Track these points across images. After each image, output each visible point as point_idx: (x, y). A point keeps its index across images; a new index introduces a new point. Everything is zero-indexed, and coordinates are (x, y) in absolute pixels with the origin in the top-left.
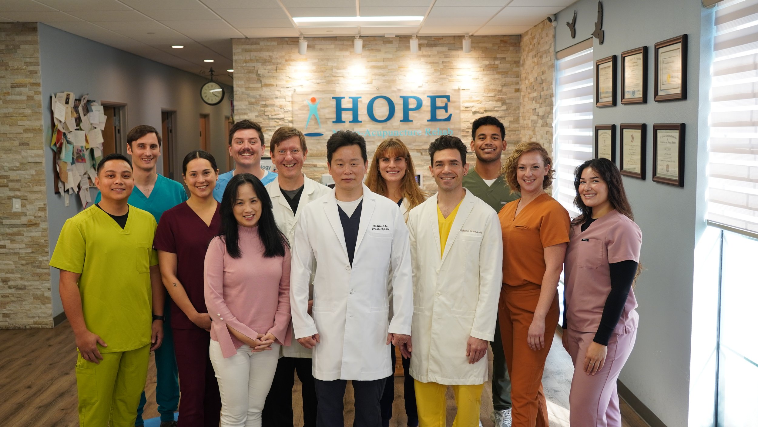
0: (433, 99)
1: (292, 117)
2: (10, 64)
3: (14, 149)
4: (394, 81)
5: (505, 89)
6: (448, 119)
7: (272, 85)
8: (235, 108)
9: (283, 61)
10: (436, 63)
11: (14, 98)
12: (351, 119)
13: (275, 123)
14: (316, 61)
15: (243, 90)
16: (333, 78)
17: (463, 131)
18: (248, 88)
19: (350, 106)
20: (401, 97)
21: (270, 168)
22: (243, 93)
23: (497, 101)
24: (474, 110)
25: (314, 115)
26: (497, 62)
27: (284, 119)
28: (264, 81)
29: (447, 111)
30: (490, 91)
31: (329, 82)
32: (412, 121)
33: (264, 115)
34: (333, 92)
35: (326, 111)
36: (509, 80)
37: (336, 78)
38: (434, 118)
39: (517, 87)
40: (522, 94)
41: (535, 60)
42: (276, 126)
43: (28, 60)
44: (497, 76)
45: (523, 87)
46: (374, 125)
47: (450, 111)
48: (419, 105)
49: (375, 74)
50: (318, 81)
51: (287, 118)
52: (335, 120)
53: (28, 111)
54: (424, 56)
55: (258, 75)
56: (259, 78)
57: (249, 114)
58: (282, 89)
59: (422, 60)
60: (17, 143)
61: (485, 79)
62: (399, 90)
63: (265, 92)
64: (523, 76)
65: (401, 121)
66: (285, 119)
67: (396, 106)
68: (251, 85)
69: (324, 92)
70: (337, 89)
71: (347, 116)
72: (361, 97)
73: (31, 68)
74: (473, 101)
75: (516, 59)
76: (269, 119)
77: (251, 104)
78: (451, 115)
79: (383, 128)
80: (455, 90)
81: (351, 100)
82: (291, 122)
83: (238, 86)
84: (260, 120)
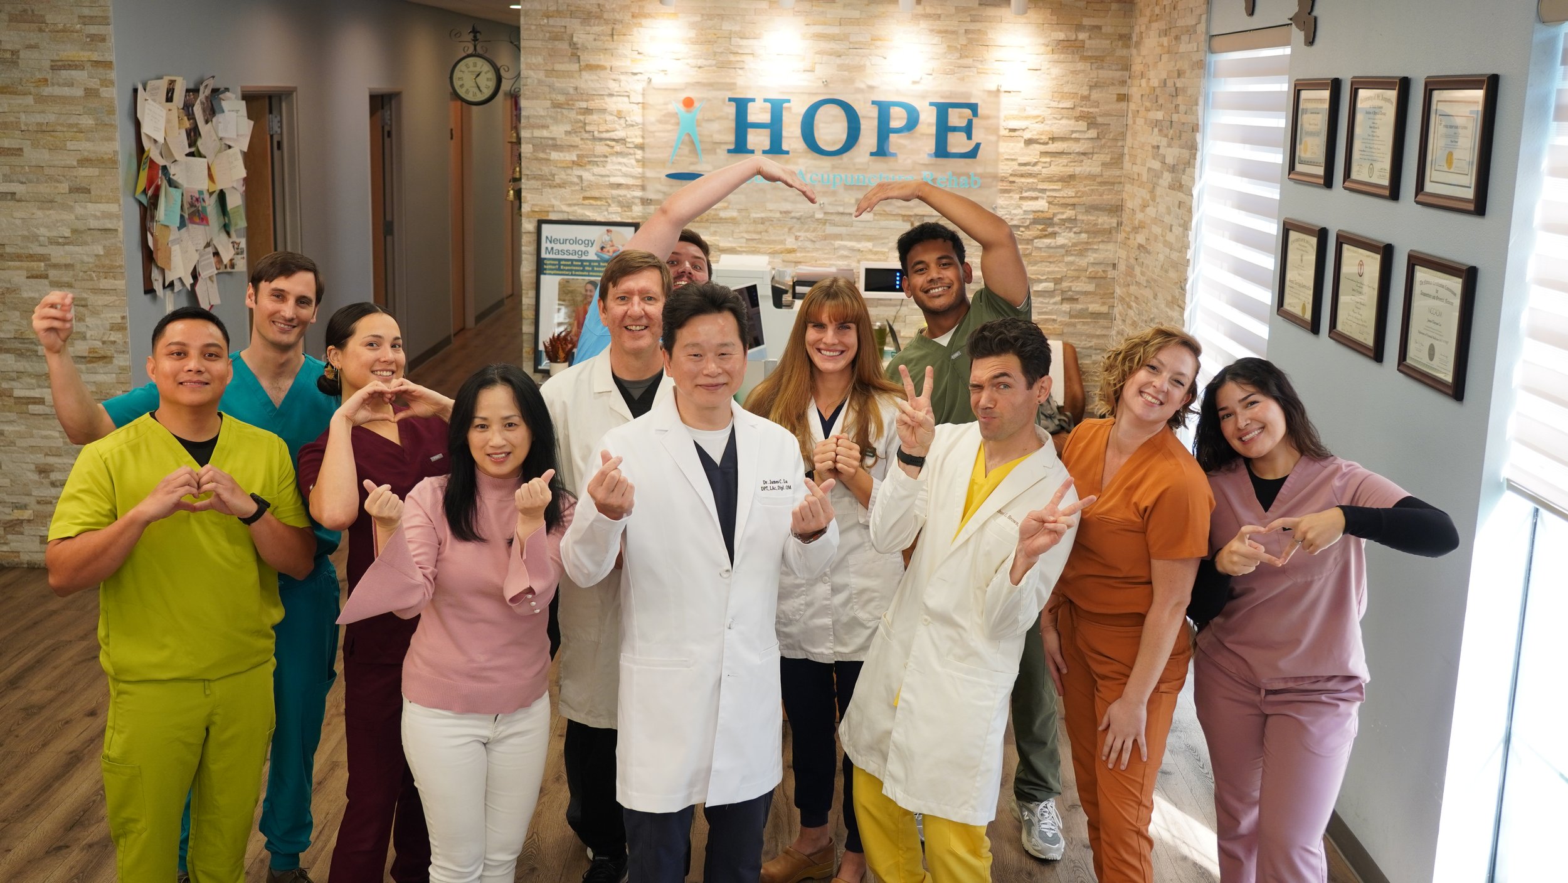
0: (942, 110)
1: (643, 137)
2: (49, 18)
3: (58, 199)
4: (860, 68)
5: (1095, 95)
6: (973, 154)
7: (603, 68)
8: (523, 113)
9: (627, 17)
10: (953, 32)
11: (57, 91)
12: (767, 146)
13: (607, 148)
14: (698, 18)
15: (541, 75)
16: (732, 58)
17: (1003, 180)
18: (551, 72)
19: (766, 118)
20: (874, 103)
21: (592, 244)
22: (540, 82)
23: (1077, 119)
24: (1027, 135)
25: (689, 135)
26: (1082, 36)
27: (624, 140)
28: (586, 58)
29: (969, 137)
30: (1063, 96)
31: (724, 66)
32: (894, 155)
33: (583, 130)
34: (732, 86)
35: (715, 126)
36: (1106, 74)
37: (738, 58)
38: (941, 151)
39: (1123, 91)
40: (1132, 106)
41: (1165, 41)
42: (607, 154)
43: (86, 12)
44: (1080, 66)
45: (1135, 91)
46: (815, 159)
47: (978, 135)
48: (913, 121)
49: (821, 53)
50: (700, 62)
51: (631, 138)
52: (732, 147)
53: (87, 121)
54: (927, 16)
55: (573, 45)
56: (575, 51)
57: (551, 128)
58: (622, 77)
59: (924, 24)
60: (64, 187)
61: (1056, 71)
62: (871, 88)
63: (587, 81)
64: (1137, 68)
65: (872, 154)
66: (628, 140)
67: (862, 121)
68: (558, 67)
69: (711, 85)
70: (740, 81)
71: (758, 139)
72: (788, 101)
73: (93, 29)
74: (1027, 118)
75: (1124, 31)
76: (594, 139)
77: (556, 105)
78: (978, 146)
79: (834, 167)
80: (990, 92)
81: (769, 105)
82: (641, 147)
83: (530, 67)
84: (576, 140)
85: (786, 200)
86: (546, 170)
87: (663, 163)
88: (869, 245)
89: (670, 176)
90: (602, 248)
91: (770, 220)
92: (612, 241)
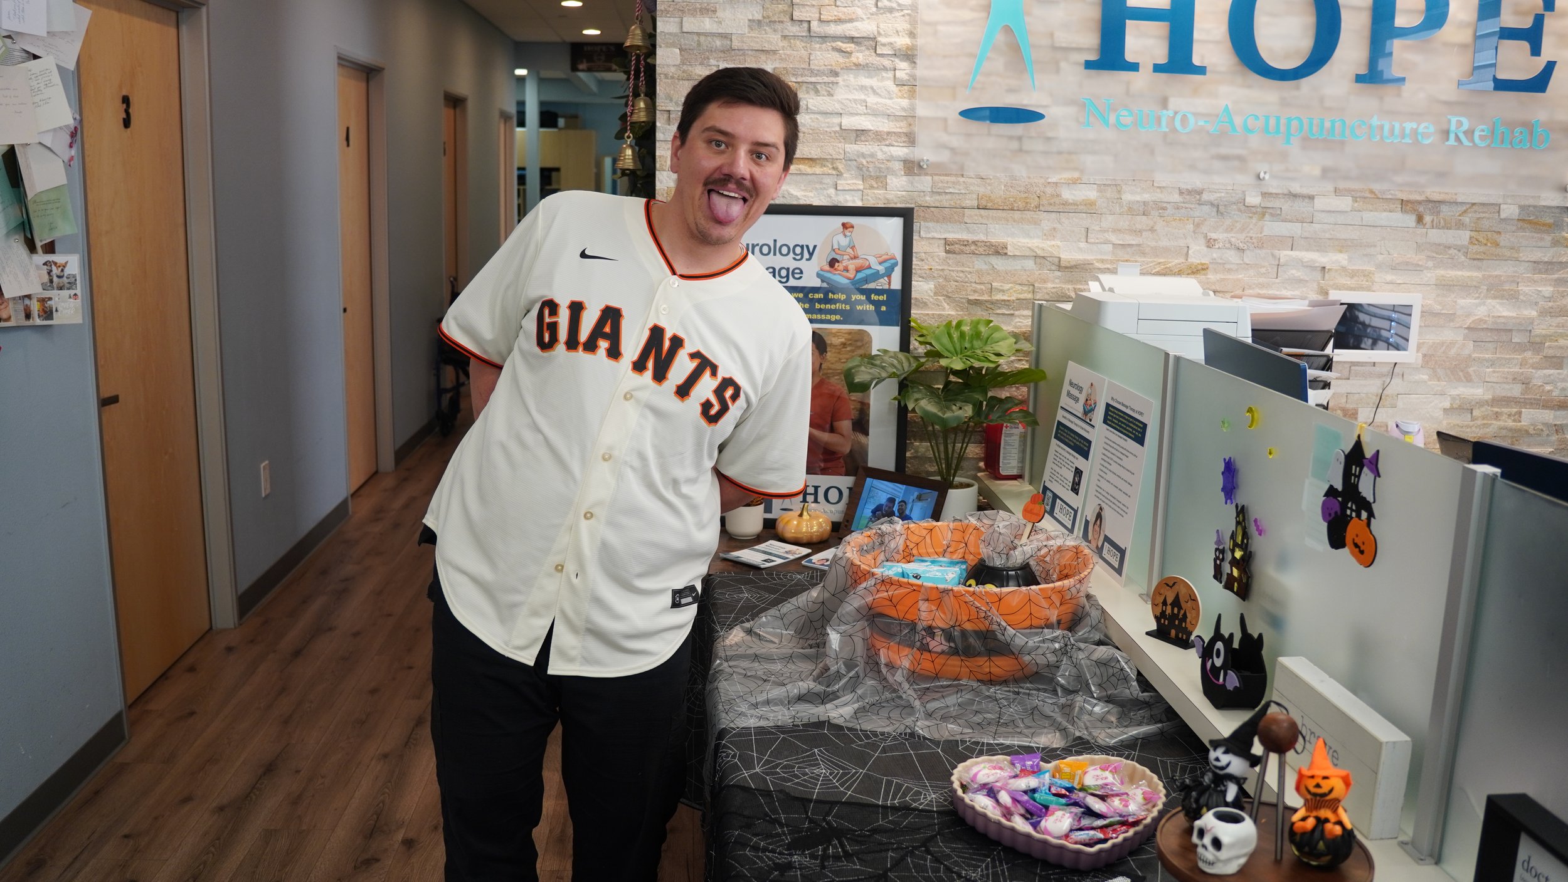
1: (912, 35)
6: (1539, 83)
12: (1162, 57)
13: (836, 54)
21: (811, 254)
25: (1008, 30)
27: (874, 39)
32: (1398, 82)
33: (787, 19)
35: (1057, 15)
42: (838, 70)
47: (1549, 49)
48: (1435, 16)
51: (886, 36)
52: (1093, 57)
57: (720, 14)
65: (1359, 78)
66: (881, 39)
67: (1344, 17)
71: (1145, 43)
78: (1550, 66)
79: (1286, 103)
82: (909, 55)
85: (1193, 167)
87: (953, 89)
89: (966, 114)
90: (833, 263)
91: (1161, 207)
92: (853, 248)
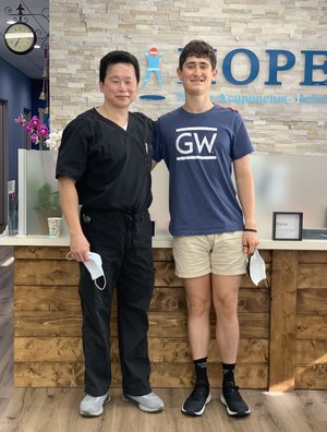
0: (309, 55)
8: (51, 58)
10: (315, 9)
15: (62, 34)
16: (181, 24)
18: (67, 33)
20: (267, 51)
22: (61, 38)
25: (154, 72)
28: (90, 24)
29: (325, 72)
32: (280, 83)
33: (88, 69)
34: (180, 42)
37: (185, 24)
38: (308, 81)
48: (291, 63)
55: (81, 15)
56: (83, 19)
57: (68, 67)
62: (266, 42)
63: (91, 38)
65: (266, 83)
67: (260, 63)
68: (72, 29)
77: (72, 53)
79: (242, 92)
83: (55, 29)
84: (85, 76)
86: (65, 94)
88: (263, 140)
